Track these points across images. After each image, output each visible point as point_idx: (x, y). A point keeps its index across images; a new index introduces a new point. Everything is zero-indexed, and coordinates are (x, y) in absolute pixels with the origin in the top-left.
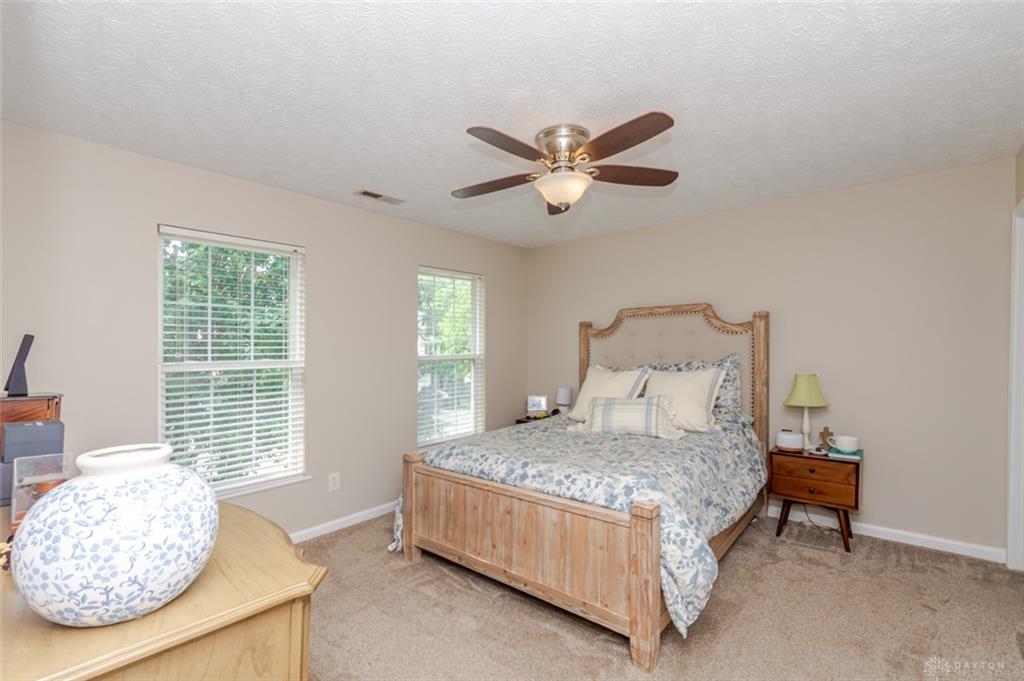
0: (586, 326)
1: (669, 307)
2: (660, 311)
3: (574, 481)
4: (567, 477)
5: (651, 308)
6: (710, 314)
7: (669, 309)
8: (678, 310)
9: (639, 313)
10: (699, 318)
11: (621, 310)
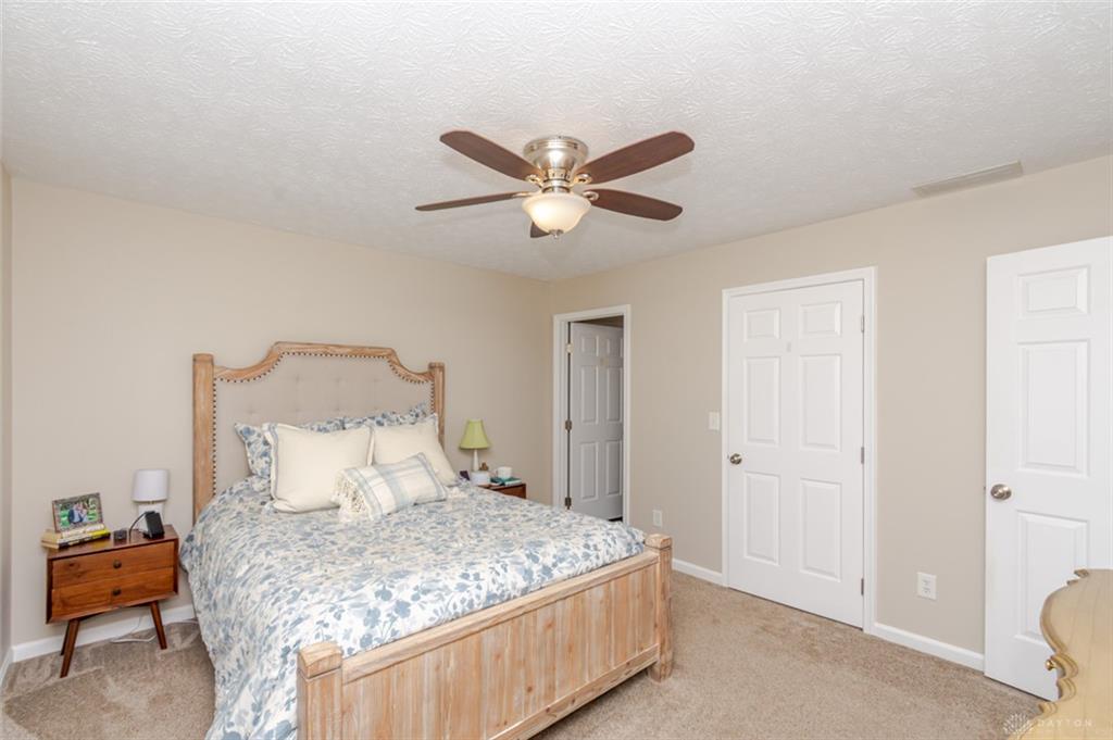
0: (201, 361)
1: (348, 347)
2: (338, 351)
3: (477, 577)
4: (465, 576)
5: (327, 346)
6: (394, 359)
7: (349, 350)
8: (360, 353)
9: (305, 350)
10: (383, 365)
11: (277, 343)
